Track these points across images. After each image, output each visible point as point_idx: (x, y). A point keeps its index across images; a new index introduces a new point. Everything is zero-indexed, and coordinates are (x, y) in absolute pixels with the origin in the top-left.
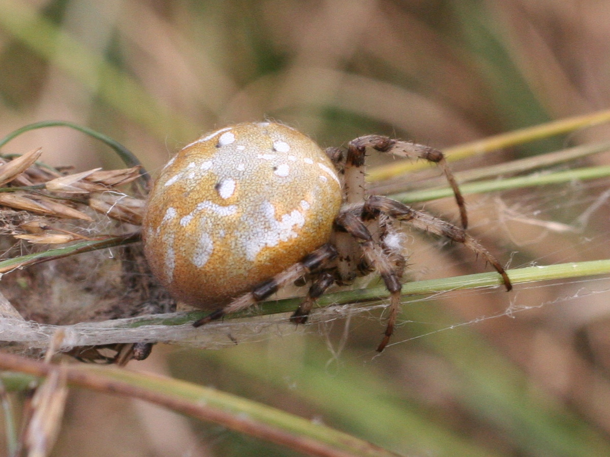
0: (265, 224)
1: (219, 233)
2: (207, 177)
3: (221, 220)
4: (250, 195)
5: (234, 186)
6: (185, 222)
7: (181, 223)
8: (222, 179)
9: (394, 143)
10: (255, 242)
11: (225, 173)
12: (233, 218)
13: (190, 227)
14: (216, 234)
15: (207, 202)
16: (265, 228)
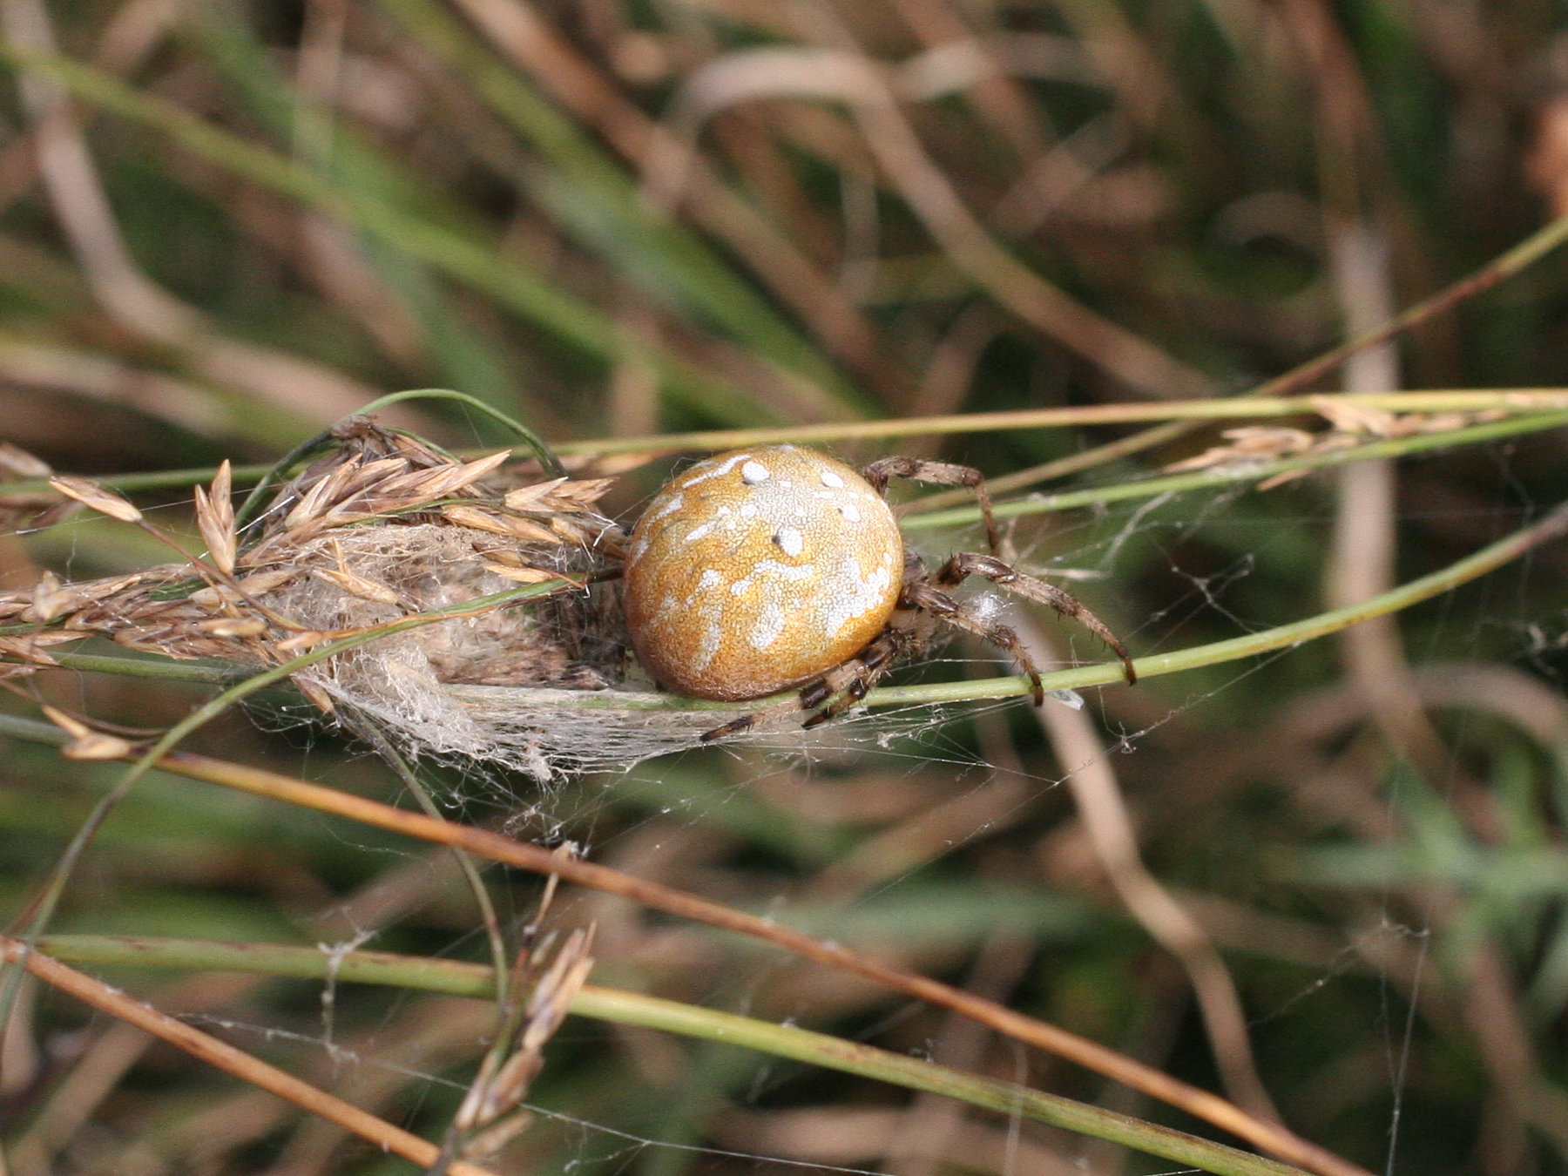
0: (851, 588)
1: (793, 603)
2: (757, 527)
3: (794, 585)
4: (826, 549)
5: (802, 538)
6: (739, 590)
7: (732, 591)
8: (779, 529)
9: (921, 465)
10: (839, 613)
11: (782, 520)
12: (809, 582)
13: (748, 596)
14: (789, 604)
15: (769, 561)
16: (851, 593)
